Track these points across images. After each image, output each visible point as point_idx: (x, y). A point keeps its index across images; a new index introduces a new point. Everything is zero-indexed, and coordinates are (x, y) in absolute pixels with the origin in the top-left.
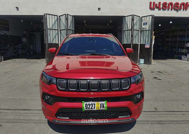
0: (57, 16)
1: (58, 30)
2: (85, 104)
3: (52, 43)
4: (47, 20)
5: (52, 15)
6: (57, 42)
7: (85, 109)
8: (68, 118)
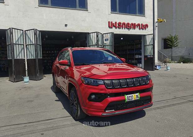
0: (23, 30)
1: (24, 45)
2: (127, 96)
3: (18, 58)
4: (12, 34)
5: (18, 29)
6: (23, 58)
7: (127, 101)
8: (114, 110)
